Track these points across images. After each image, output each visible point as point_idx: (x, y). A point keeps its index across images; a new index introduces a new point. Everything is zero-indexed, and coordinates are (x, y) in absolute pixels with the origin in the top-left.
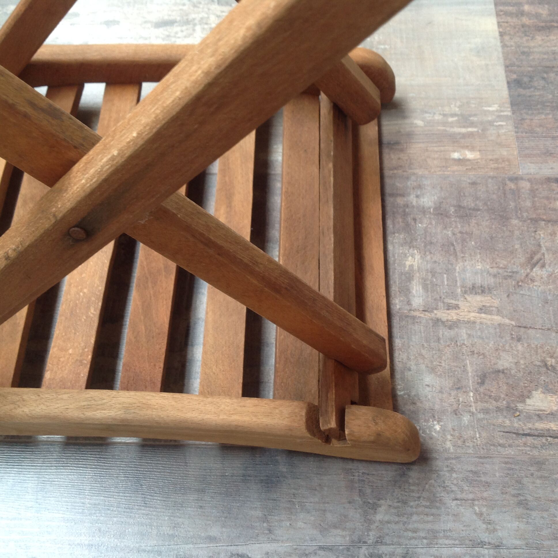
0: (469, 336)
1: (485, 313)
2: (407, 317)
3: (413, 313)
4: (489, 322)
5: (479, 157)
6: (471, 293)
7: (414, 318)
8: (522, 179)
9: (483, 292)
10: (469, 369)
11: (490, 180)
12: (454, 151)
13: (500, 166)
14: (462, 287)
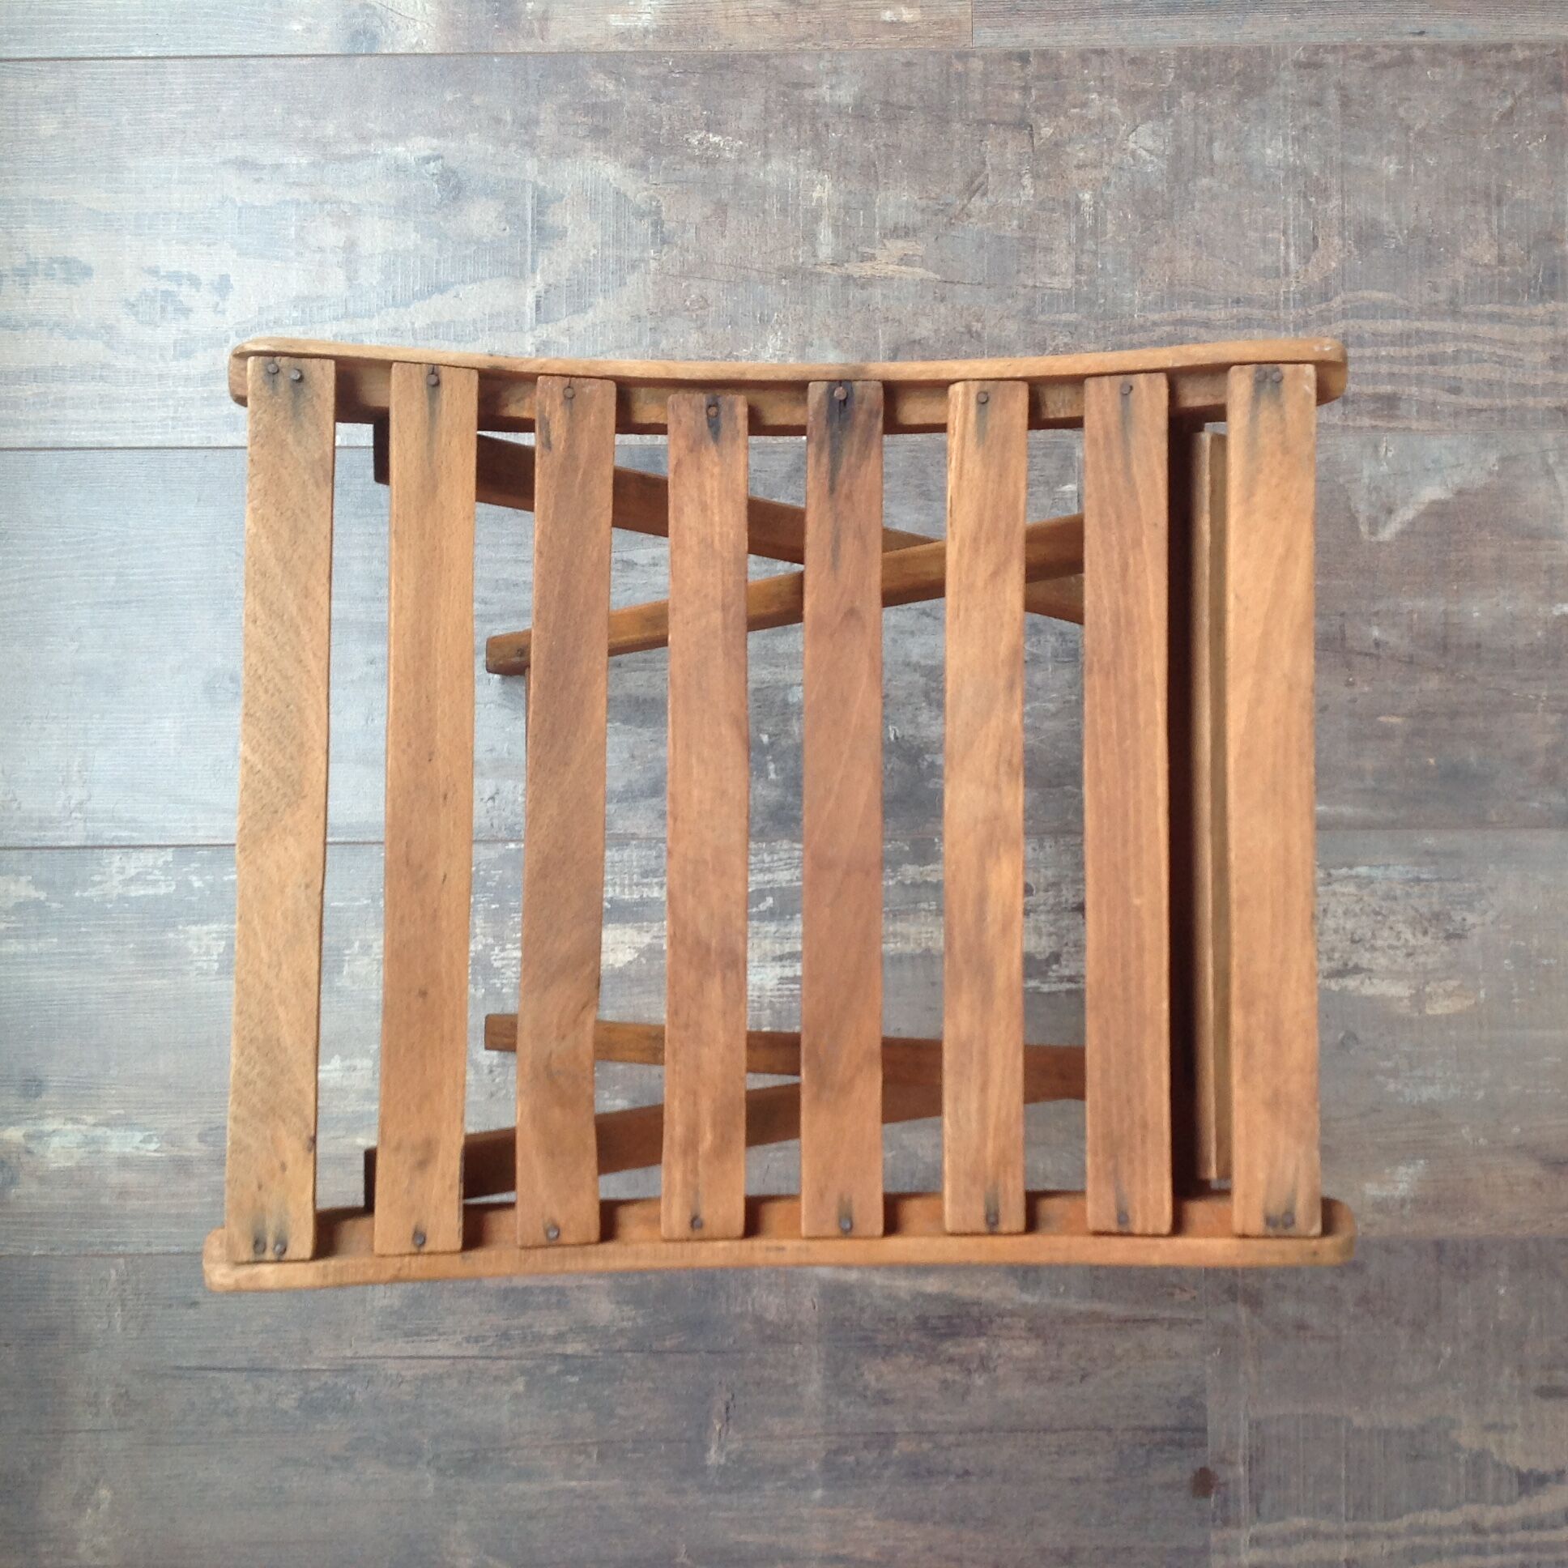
0: (885, 296)
1: (906, 265)
2: (811, 274)
3: (819, 269)
4: (909, 277)
5: (919, 17)
6: (892, 236)
7: (819, 275)
8: (974, 55)
9: (907, 234)
10: (881, 341)
11: (931, 58)
12: (886, 8)
13: (947, 33)
14: (881, 227)
